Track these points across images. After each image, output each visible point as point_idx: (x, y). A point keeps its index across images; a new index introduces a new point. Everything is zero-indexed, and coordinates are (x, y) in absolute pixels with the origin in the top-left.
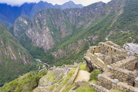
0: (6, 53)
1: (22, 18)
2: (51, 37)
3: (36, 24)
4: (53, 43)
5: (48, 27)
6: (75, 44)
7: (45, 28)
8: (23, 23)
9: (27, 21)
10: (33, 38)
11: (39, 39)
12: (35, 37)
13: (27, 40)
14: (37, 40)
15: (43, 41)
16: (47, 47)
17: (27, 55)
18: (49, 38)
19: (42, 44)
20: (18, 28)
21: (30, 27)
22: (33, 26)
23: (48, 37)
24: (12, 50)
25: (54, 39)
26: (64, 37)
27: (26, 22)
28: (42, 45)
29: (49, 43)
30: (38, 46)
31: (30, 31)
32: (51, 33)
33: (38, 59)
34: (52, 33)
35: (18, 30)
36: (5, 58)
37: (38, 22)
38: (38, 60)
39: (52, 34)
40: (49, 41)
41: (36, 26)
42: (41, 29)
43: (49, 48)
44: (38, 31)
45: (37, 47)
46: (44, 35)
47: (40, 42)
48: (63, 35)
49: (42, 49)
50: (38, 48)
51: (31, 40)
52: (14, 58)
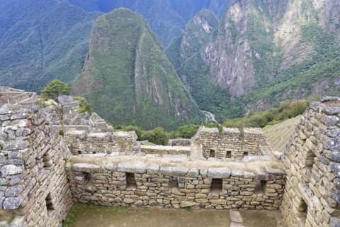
0: (147, 90)
1: (201, 17)
2: (252, 67)
3: (225, 31)
4: (253, 82)
5: (249, 38)
6: (303, 92)
7: (242, 43)
8: (201, 30)
9: (210, 24)
10: (212, 66)
11: (224, 68)
12: (217, 63)
13: (201, 68)
14: (219, 70)
15: (233, 73)
16: (237, 89)
17: (183, 100)
18: (245, 68)
19: (229, 80)
20: (189, 42)
21: (211, 39)
22: (218, 36)
23: (244, 66)
24: (158, 85)
25: (257, 71)
26: (287, 67)
27: (206, 27)
28: (229, 83)
29: (243, 82)
30: (220, 85)
31: (209, 49)
32: (254, 55)
33: (212, 113)
34: (257, 55)
35: (188, 45)
36: (145, 99)
37: (228, 28)
38: (211, 115)
39: (256, 58)
40: (245, 77)
41: (224, 36)
42: (232, 45)
43: (241, 92)
44: (226, 49)
45: (218, 86)
46: (236, 59)
47: (226, 77)
48: (284, 63)
49: (226, 93)
50: (218, 90)
51: (209, 70)
52: (159, 102)
